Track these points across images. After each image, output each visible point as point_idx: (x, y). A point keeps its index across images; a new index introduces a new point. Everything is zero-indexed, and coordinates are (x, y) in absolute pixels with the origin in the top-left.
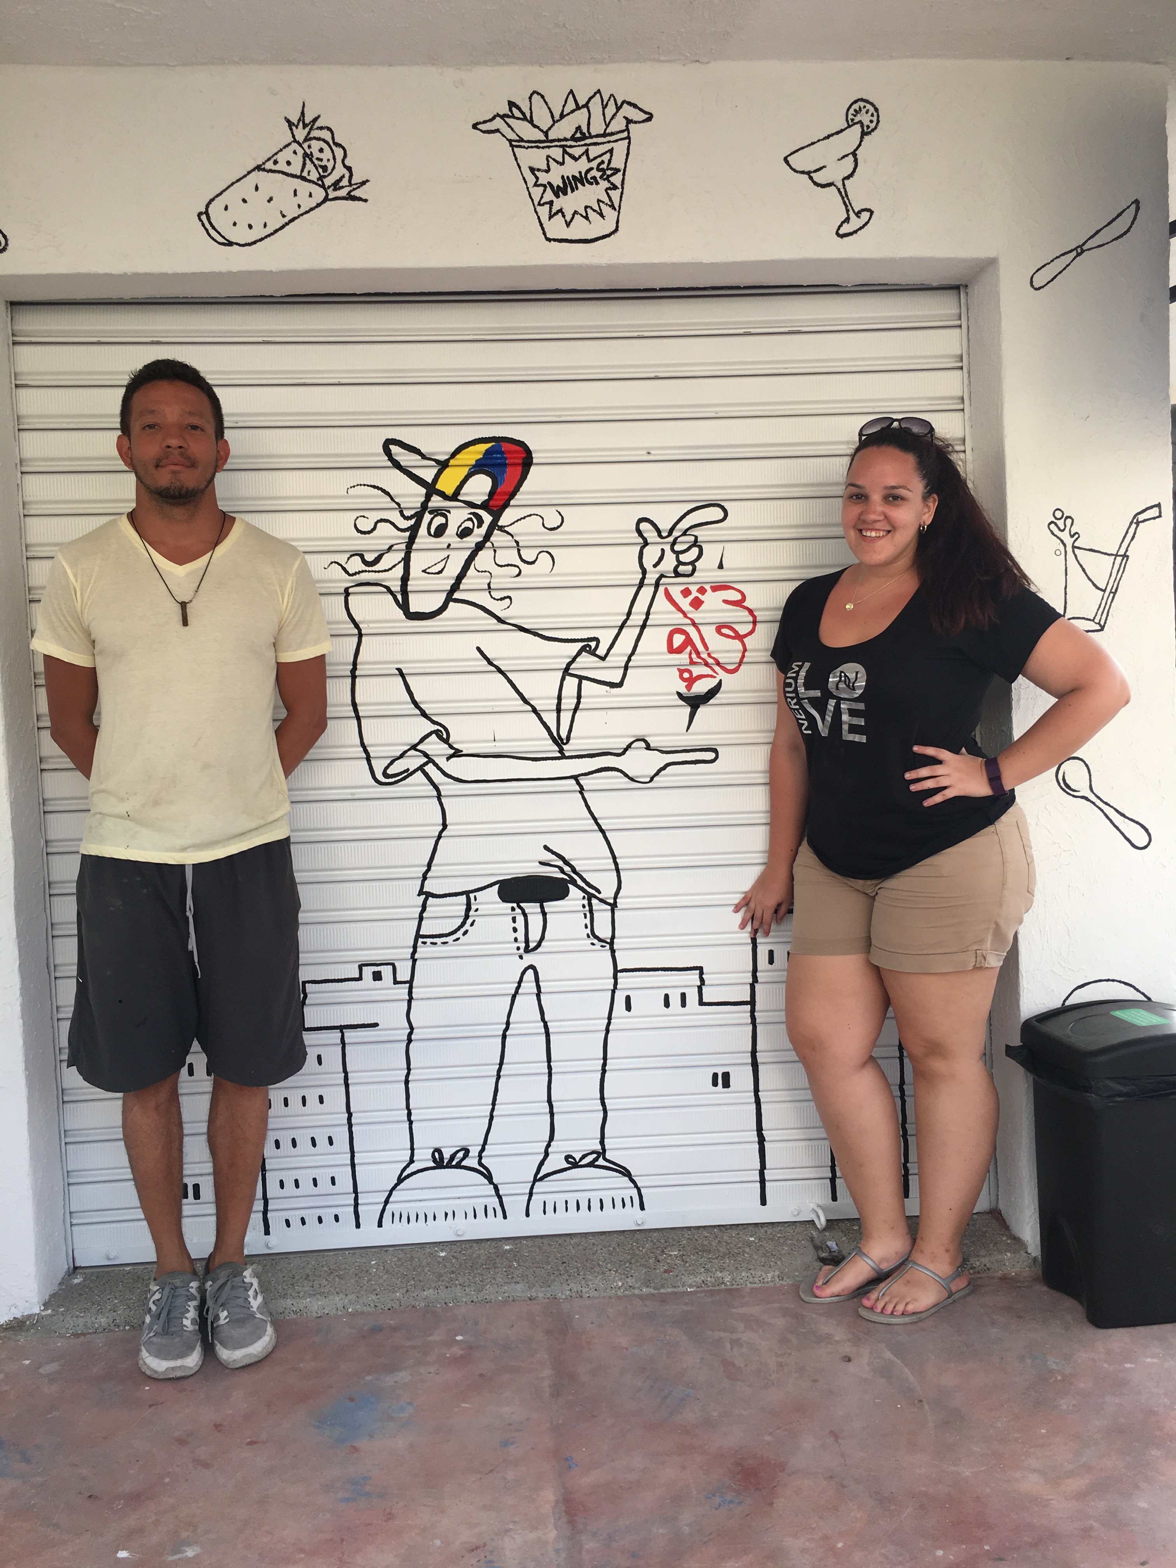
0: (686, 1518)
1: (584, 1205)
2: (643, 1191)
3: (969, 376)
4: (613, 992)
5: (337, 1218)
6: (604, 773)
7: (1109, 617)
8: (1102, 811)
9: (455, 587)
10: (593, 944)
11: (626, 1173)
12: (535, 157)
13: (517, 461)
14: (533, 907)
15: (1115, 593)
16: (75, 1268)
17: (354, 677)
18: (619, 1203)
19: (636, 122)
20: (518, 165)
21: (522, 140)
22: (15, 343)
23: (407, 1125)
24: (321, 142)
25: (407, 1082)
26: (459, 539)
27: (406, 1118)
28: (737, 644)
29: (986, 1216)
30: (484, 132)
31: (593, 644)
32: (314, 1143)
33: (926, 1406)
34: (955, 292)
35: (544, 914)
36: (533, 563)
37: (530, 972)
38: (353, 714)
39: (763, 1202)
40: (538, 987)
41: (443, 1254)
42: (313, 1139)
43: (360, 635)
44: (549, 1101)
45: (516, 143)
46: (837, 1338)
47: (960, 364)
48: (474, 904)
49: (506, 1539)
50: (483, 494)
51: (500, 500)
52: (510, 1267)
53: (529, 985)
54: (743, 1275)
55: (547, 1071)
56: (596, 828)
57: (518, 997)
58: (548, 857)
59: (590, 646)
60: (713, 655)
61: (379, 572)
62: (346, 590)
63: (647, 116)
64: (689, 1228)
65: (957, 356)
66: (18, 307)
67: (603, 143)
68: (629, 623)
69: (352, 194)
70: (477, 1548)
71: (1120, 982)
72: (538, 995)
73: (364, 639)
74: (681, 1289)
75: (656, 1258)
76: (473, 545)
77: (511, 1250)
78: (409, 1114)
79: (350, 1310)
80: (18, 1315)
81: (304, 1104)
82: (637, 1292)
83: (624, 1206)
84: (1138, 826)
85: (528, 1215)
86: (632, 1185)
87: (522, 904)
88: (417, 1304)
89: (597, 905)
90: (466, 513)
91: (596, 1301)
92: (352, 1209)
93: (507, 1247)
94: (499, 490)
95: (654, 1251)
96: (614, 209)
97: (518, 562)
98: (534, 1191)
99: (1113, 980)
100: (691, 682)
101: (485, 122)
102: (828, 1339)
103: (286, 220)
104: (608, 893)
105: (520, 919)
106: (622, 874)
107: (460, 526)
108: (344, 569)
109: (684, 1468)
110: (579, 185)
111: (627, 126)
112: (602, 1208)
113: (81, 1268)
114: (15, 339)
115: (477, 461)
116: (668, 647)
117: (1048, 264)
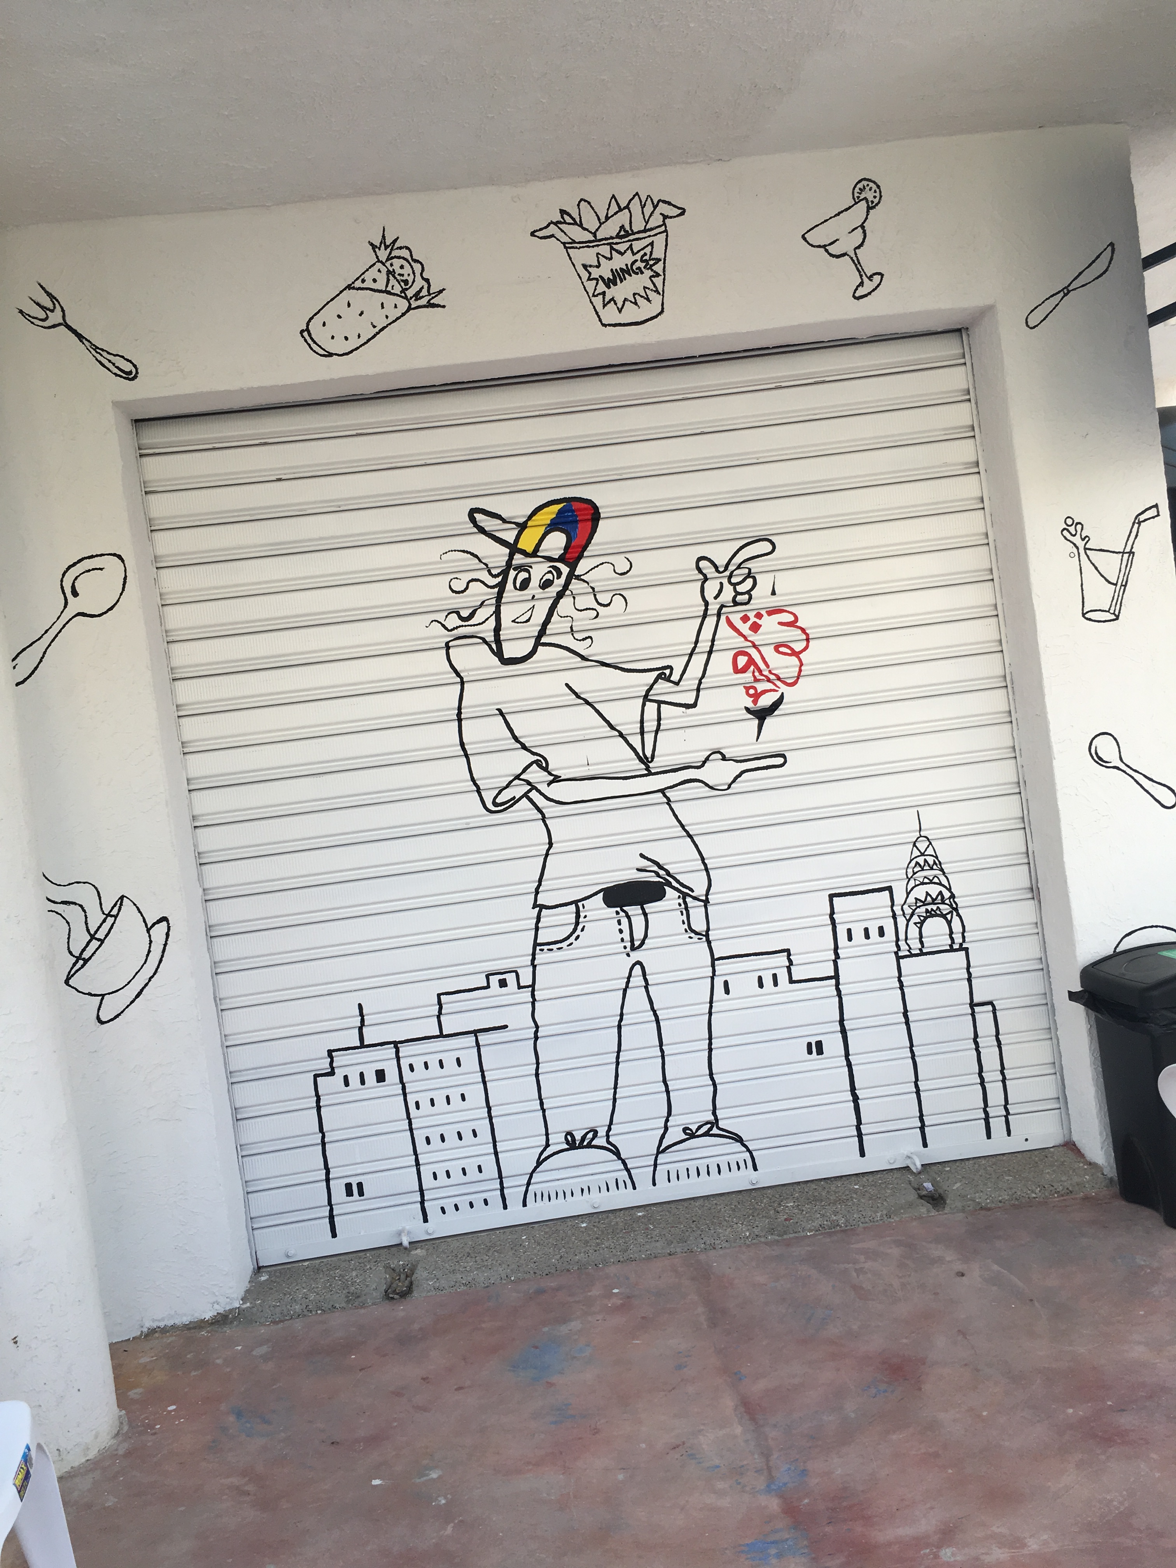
0: (850, 1407)
1: (703, 1171)
2: (754, 1153)
3: (977, 407)
4: (712, 978)
5: (486, 1202)
6: (687, 785)
7: (1122, 608)
8: (1132, 778)
9: (542, 632)
10: (690, 938)
11: (739, 1139)
12: (588, 256)
13: (586, 517)
14: (635, 910)
15: (1125, 586)
16: (259, 1268)
17: (460, 720)
18: (734, 1167)
19: (671, 217)
20: (572, 263)
21: (574, 242)
22: (141, 456)
23: (541, 1113)
24: (401, 260)
25: (537, 1075)
26: (541, 590)
27: (539, 1107)
28: (794, 660)
29: (1061, 1149)
30: (541, 238)
31: (667, 672)
32: (460, 1137)
33: (1036, 1304)
34: (957, 334)
35: (645, 914)
36: (608, 605)
37: (638, 968)
38: (462, 753)
39: (862, 1154)
40: (646, 980)
41: (585, 1225)
42: (459, 1134)
43: (462, 683)
44: (665, 1081)
45: (569, 245)
46: (948, 1259)
47: (968, 397)
48: (582, 912)
49: (701, 1437)
50: (559, 549)
51: (576, 552)
52: (647, 1229)
53: (637, 980)
54: (855, 1216)
55: (660, 1054)
56: (685, 834)
57: (628, 991)
58: (645, 863)
59: (665, 674)
60: (773, 672)
61: (474, 625)
62: (447, 644)
63: (680, 211)
64: (798, 1183)
65: (964, 390)
66: (141, 423)
67: (644, 238)
68: (697, 650)
69: (432, 302)
70: (678, 1446)
71: (1163, 927)
72: (646, 988)
73: (466, 685)
74: (802, 1234)
75: (775, 1210)
76: (555, 595)
77: (644, 1216)
78: (542, 1104)
79: (513, 1278)
80: (221, 1311)
81: (449, 1103)
82: (763, 1240)
83: (739, 1168)
84: (1166, 788)
85: (654, 1184)
86: (745, 1149)
87: (625, 908)
88: (571, 1267)
89: (691, 902)
90: (545, 567)
91: (728, 1251)
92: (499, 1192)
93: (640, 1214)
94: (573, 544)
95: (772, 1204)
96: (659, 293)
97: (595, 605)
98: (658, 1162)
99: (1156, 926)
100: (756, 696)
101: (541, 229)
102: (940, 1260)
103: (377, 330)
104: (700, 891)
105: (625, 921)
106: (711, 872)
107: (542, 579)
108: (443, 626)
109: (838, 1370)
110: (626, 276)
111: (664, 221)
112: (719, 1172)
113: (263, 1267)
114: (141, 452)
115: (552, 520)
116: (734, 669)
117: (1040, 305)
